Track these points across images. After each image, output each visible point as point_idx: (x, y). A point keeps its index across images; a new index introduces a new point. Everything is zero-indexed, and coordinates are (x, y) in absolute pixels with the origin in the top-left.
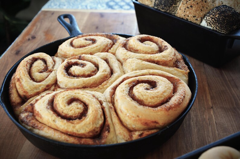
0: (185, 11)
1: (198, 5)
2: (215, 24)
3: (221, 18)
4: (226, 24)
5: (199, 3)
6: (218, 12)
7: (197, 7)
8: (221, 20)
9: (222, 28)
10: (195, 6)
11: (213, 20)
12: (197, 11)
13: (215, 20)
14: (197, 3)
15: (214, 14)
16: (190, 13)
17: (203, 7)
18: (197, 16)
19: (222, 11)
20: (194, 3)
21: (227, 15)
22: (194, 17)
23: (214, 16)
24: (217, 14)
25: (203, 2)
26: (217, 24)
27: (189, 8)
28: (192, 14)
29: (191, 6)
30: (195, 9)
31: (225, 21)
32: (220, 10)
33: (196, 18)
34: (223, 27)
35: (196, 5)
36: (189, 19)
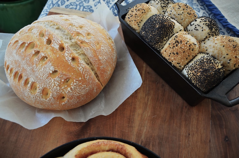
0: (169, 56)
1: (184, 53)
2: (196, 81)
3: (203, 77)
4: (207, 84)
5: (185, 52)
6: (201, 70)
7: (183, 55)
8: (202, 79)
9: (201, 87)
10: (181, 54)
11: (195, 77)
12: (182, 59)
13: (196, 77)
14: (183, 51)
15: (196, 70)
16: (174, 59)
17: (189, 56)
18: (181, 64)
19: (205, 69)
20: (180, 50)
21: (209, 74)
22: (178, 63)
23: (196, 73)
24: (199, 72)
25: (190, 51)
26: (198, 82)
27: (174, 54)
28: (177, 61)
29: (177, 53)
30: (180, 57)
31: (206, 81)
32: (203, 68)
33: (180, 65)
34: (203, 86)
35: (183, 53)
36: (173, 63)
